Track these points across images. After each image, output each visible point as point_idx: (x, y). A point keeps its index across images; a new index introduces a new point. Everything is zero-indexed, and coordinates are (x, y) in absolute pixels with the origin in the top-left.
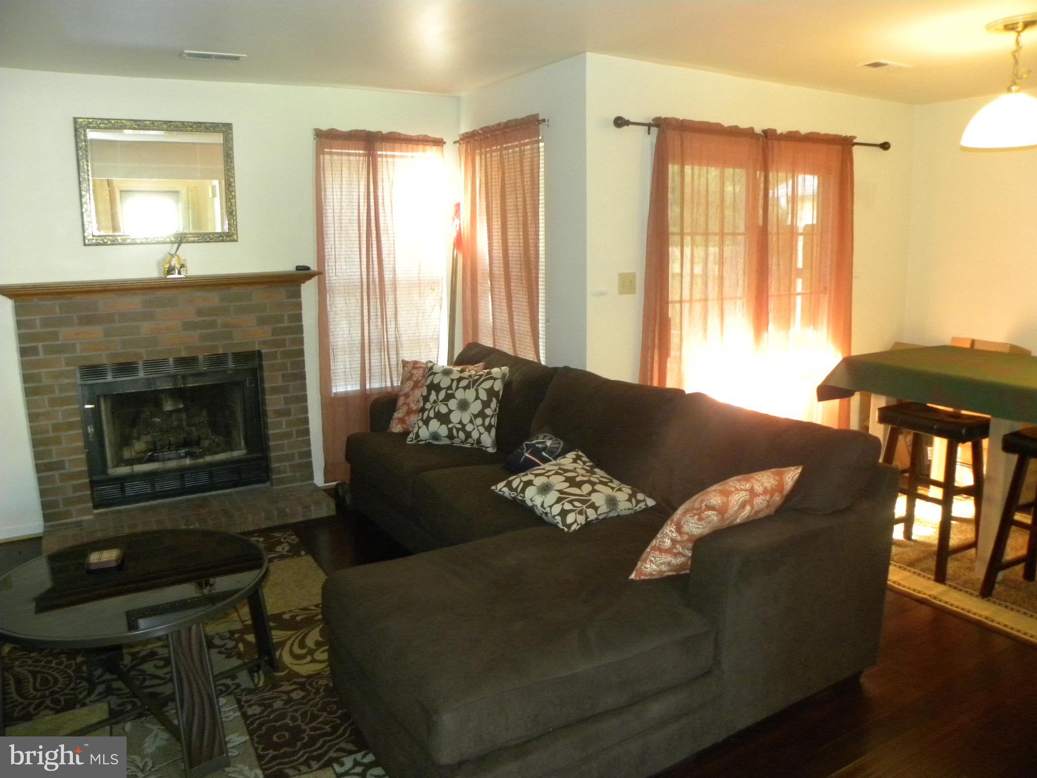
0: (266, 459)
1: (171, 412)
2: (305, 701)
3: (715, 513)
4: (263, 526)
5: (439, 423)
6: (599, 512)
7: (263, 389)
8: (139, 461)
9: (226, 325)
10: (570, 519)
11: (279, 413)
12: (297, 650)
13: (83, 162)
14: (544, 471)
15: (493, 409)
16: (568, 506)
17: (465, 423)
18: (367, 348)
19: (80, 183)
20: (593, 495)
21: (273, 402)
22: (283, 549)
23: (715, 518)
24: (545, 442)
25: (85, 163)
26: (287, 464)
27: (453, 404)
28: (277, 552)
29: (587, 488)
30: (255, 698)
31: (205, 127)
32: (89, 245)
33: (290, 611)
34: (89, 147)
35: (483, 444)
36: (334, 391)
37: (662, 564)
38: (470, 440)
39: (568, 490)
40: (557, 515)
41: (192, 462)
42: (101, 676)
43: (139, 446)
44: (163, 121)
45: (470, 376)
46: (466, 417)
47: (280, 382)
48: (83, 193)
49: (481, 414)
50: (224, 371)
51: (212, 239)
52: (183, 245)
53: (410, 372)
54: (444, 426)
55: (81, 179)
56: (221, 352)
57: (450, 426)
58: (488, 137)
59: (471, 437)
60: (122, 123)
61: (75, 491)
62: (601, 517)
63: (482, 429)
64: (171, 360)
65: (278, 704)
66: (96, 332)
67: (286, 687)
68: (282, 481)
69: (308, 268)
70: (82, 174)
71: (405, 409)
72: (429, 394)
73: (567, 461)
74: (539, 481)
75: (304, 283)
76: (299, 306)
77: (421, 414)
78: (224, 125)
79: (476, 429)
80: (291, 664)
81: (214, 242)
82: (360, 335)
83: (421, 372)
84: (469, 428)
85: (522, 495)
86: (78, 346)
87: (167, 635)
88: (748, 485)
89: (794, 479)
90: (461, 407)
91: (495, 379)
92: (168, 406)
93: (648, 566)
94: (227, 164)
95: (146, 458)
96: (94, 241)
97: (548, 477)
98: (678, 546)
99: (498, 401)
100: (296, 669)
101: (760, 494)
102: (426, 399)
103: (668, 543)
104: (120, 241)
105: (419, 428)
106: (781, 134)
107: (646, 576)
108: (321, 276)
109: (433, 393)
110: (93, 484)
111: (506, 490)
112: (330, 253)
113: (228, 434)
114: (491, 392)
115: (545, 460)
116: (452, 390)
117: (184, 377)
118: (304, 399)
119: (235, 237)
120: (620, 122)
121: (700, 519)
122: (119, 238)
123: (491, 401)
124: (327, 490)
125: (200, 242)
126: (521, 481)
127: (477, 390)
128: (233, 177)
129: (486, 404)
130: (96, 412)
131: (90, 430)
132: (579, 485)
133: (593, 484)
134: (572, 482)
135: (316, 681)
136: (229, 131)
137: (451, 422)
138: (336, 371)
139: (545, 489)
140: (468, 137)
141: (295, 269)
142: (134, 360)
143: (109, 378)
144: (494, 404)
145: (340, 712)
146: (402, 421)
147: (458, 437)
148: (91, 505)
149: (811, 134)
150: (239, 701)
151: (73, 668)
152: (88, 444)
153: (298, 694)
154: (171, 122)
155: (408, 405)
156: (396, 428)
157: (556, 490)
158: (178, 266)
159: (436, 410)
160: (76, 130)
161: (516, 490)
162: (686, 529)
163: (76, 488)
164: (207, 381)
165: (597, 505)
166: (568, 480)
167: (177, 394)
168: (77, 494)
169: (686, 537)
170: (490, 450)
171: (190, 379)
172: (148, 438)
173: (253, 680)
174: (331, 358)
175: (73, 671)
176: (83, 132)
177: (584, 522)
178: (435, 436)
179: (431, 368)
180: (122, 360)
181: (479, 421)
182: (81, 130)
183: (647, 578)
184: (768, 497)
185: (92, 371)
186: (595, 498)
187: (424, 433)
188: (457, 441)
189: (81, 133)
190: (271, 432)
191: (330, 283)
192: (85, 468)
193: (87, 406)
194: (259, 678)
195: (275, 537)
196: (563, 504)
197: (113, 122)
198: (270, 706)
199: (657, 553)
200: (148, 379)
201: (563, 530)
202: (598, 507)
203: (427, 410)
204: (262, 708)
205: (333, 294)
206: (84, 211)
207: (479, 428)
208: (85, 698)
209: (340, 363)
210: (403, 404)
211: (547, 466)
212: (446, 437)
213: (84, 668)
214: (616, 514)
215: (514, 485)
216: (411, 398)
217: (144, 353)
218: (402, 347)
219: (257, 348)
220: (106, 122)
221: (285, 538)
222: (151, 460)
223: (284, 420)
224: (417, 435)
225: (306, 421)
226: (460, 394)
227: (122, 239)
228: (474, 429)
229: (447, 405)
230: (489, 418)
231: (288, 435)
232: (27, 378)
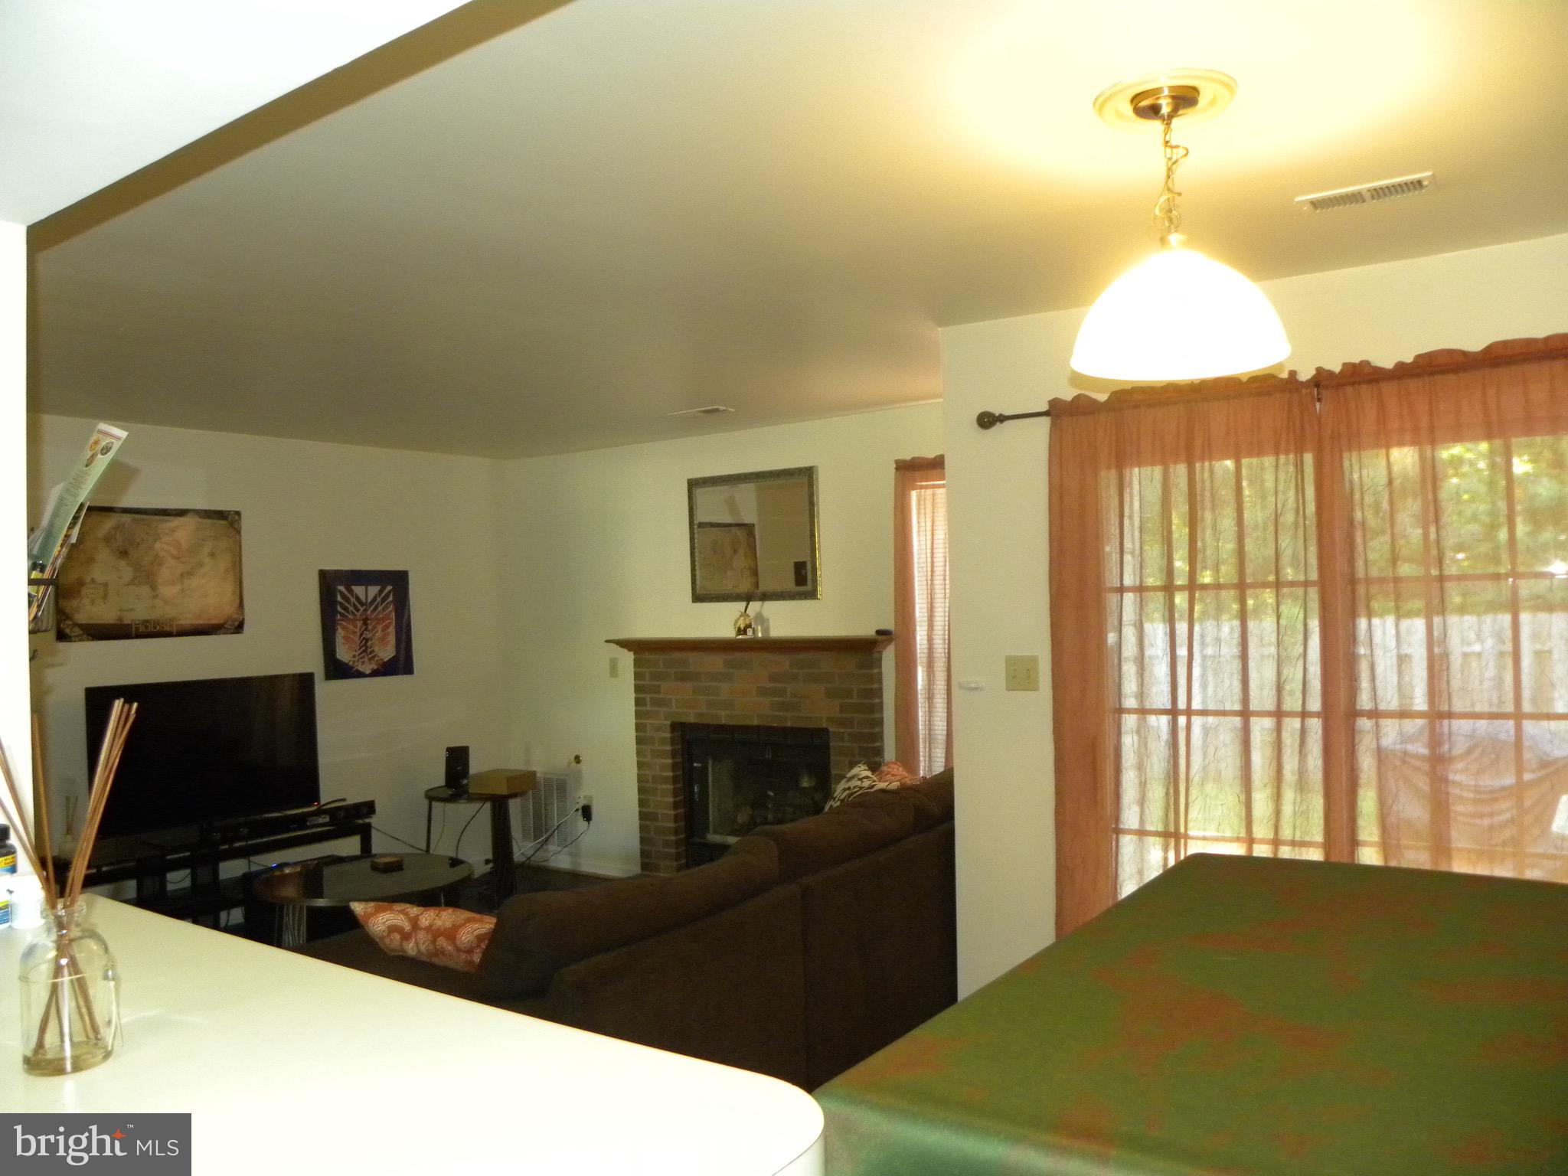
9: (794, 695)
19: (691, 541)
31: (790, 473)
44: (753, 473)
51: (796, 597)
52: (765, 603)
55: (692, 538)
66: (688, 689)
69: (888, 632)
75: (884, 649)
78: (808, 469)
81: (798, 599)
86: (674, 702)
94: (811, 513)
119: (818, 594)
120: (987, 420)
125: (784, 599)
128: (816, 526)
130: (703, 771)
131: (696, 789)
136: (813, 475)
141: (875, 633)
154: (761, 473)
160: (689, 491)
182: (692, 491)
189: (692, 494)
193: (696, 765)
197: (714, 479)
219: (824, 725)
220: (709, 480)
232: (639, 727)
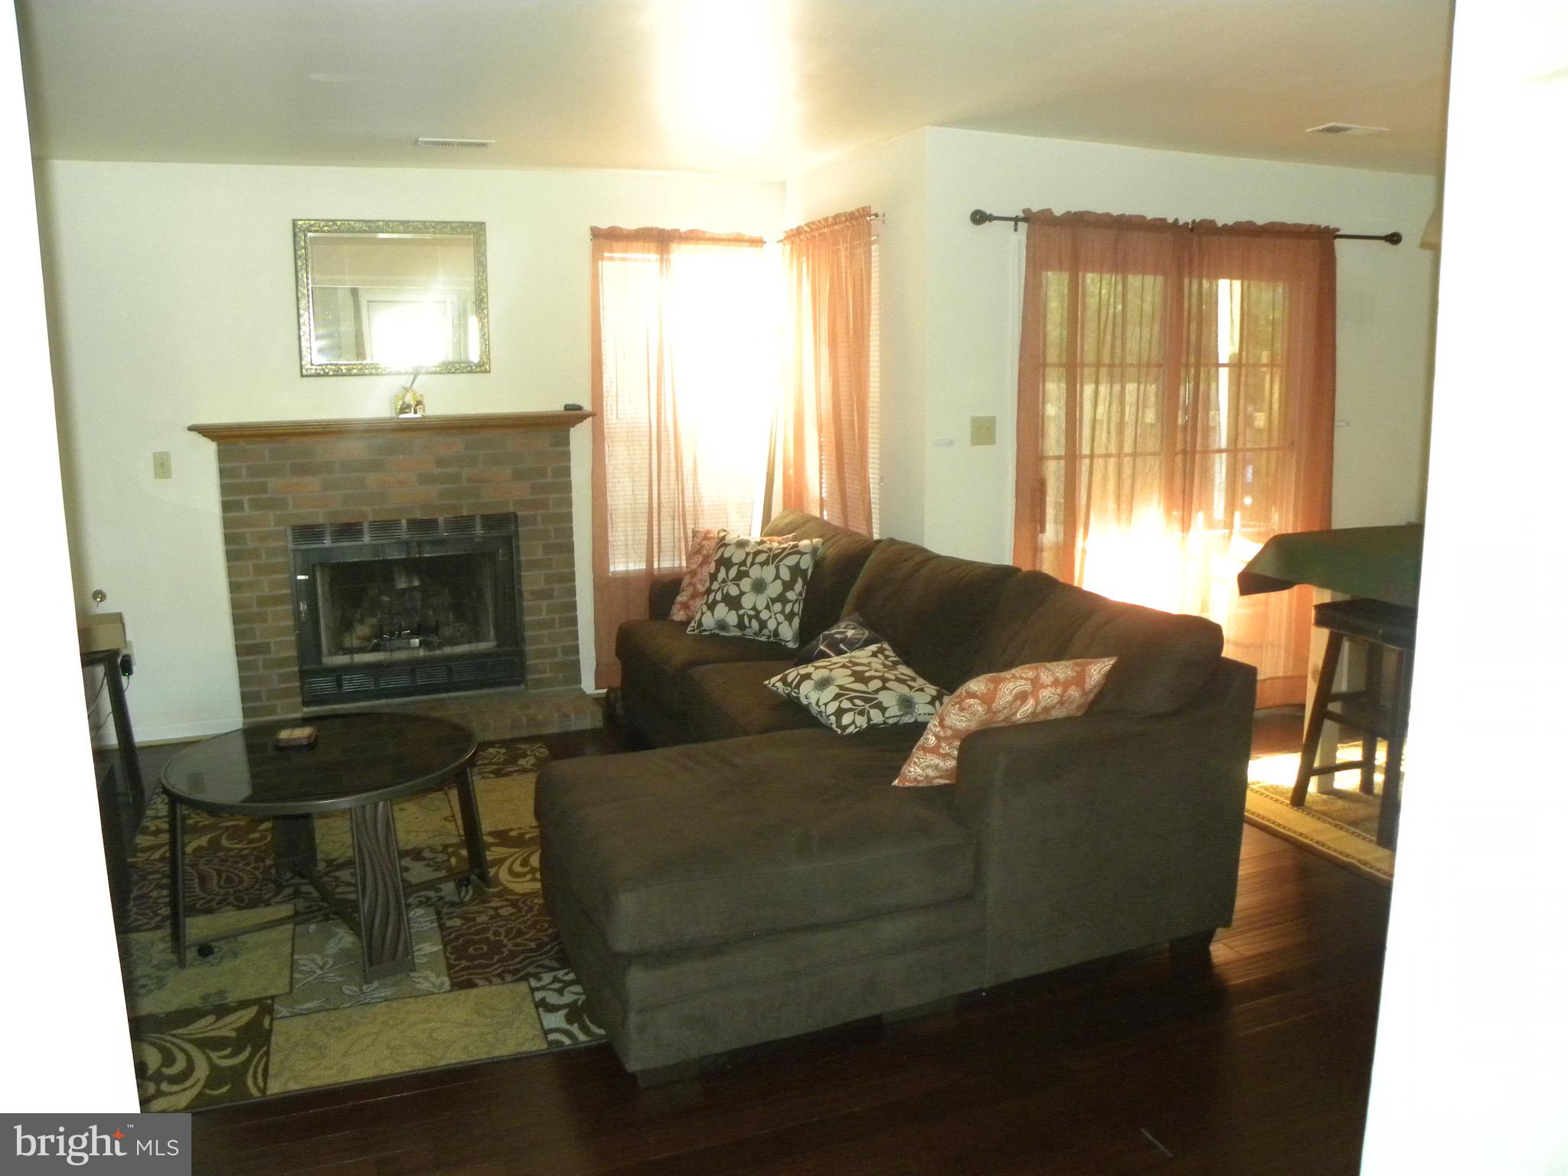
0: (521, 654)
1: (404, 590)
2: (513, 918)
3: (978, 701)
4: (509, 736)
5: (727, 609)
6: (887, 715)
7: (519, 562)
8: (361, 650)
9: (470, 480)
10: (846, 719)
11: (539, 595)
12: (517, 868)
13: (302, 274)
14: (829, 664)
15: (798, 592)
16: (846, 704)
17: (759, 608)
18: (655, 514)
19: (298, 299)
20: (881, 692)
21: (531, 581)
22: (527, 762)
23: (980, 709)
24: (845, 632)
25: (305, 275)
26: (547, 661)
27: (746, 584)
28: (519, 765)
29: (876, 684)
30: (457, 911)
31: (451, 227)
32: (307, 376)
33: (520, 828)
34: (310, 255)
35: (781, 637)
36: (612, 569)
37: (927, 767)
38: (765, 631)
39: (852, 686)
40: (832, 714)
41: (427, 653)
42: (290, 879)
43: (362, 630)
44: (400, 221)
45: (770, 549)
46: (761, 602)
47: (540, 554)
48: (301, 312)
49: (781, 599)
50: (472, 539)
51: (457, 370)
52: (420, 377)
53: (700, 544)
54: (733, 613)
55: (299, 295)
56: (465, 513)
57: (741, 612)
58: (815, 237)
59: (767, 628)
60: (350, 224)
61: (280, 682)
62: (890, 721)
63: (781, 618)
64: (404, 522)
65: (482, 918)
66: (312, 484)
67: (495, 903)
68: (540, 683)
69: (580, 408)
70: (300, 288)
71: (690, 590)
72: (717, 570)
73: (863, 655)
74: (817, 675)
75: (573, 426)
76: (567, 456)
77: (706, 596)
78: (475, 224)
79: (773, 617)
80: (509, 881)
81: (461, 373)
82: (647, 497)
83: (713, 543)
84: (764, 615)
85: (796, 690)
86: (290, 501)
87: (350, 809)
88: (1031, 673)
89: (1103, 672)
90: (756, 588)
91: (802, 554)
92: (401, 584)
93: (912, 769)
94: (478, 275)
95: (371, 646)
96: (313, 371)
97: (831, 670)
98: (943, 745)
99: (805, 582)
100: (511, 886)
101: (1047, 685)
102: (713, 577)
103: (932, 740)
104: (344, 371)
105: (703, 614)
106: (1225, 226)
107: (911, 782)
108: (595, 417)
109: (723, 570)
110: (303, 674)
111: (779, 684)
112: (609, 389)
113: (476, 621)
114: (796, 570)
115: (840, 652)
116: (745, 565)
117: (420, 544)
118: (571, 577)
119: (487, 367)
120: (979, 218)
121: (962, 709)
122: (343, 367)
123: (796, 581)
124: (597, 699)
125: (441, 373)
126: (798, 674)
127: (777, 568)
128: (486, 290)
129: (788, 586)
130: (311, 584)
131: (303, 607)
132: (866, 681)
133: (885, 680)
134: (859, 677)
135: (531, 899)
136: (482, 233)
137: (741, 607)
138: (615, 543)
139: (823, 684)
140: (794, 236)
141: (563, 409)
142: (358, 521)
143: (328, 543)
144: (799, 585)
145: (550, 931)
146: (685, 606)
147: (750, 627)
148: (300, 699)
149: (1273, 224)
150: (438, 913)
151: (261, 870)
152: (299, 624)
153: (506, 910)
154: (409, 222)
155: (694, 585)
156: (678, 615)
157: (837, 686)
158: (413, 403)
159: (725, 592)
160: (295, 235)
161: (790, 685)
162: (948, 722)
163: (285, 678)
164: (450, 552)
165: (885, 705)
166: (854, 674)
167: (411, 566)
168: (284, 686)
169: (949, 732)
170: (791, 645)
171: (427, 548)
172: (374, 621)
173: (459, 893)
174: (609, 525)
175: (261, 873)
176: (303, 237)
177: (865, 726)
178: (722, 625)
179: (723, 538)
180: (343, 520)
181: (778, 607)
182: (301, 235)
183: (912, 785)
184: (1059, 691)
185: (307, 532)
186: (885, 698)
187: (709, 621)
188: (748, 631)
189: (301, 239)
190: (527, 619)
191: (609, 428)
192: (293, 653)
193: (300, 577)
194: (467, 892)
195: (520, 749)
196: (840, 702)
197: (339, 223)
198: (474, 919)
199: (921, 752)
200: (375, 546)
201: (836, 732)
202: (886, 709)
203: (713, 591)
204: (463, 921)
205: (613, 442)
206: (302, 333)
207: (777, 615)
208: (270, 898)
209: (620, 533)
210: (688, 585)
211: (835, 659)
212: (734, 626)
213: (273, 871)
214: (912, 720)
215: (790, 679)
216: (699, 576)
217: (369, 512)
218: (703, 515)
219: (511, 509)
220: (331, 223)
221: (532, 751)
222: (376, 649)
223: (544, 603)
224: (700, 624)
225: (573, 606)
226: (755, 572)
227: (346, 369)
228: (771, 617)
229: (738, 585)
230: (791, 604)
231: (550, 624)
232: (229, 539)
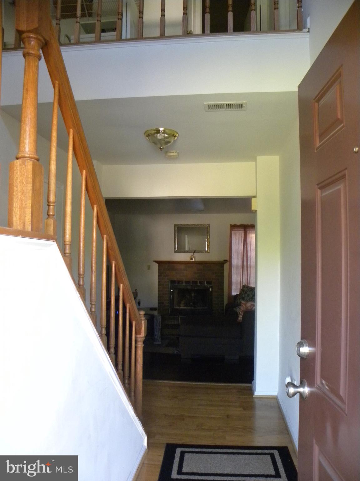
7: (213, 291)
9: (204, 274)
31: (203, 225)
36: (232, 294)
41: (194, 308)
43: (182, 302)
48: (175, 241)
50: (204, 286)
52: (195, 253)
55: (175, 238)
56: (202, 280)
66: (174, 273)
69: (226, 260)
75: (225, 264)
76: (223, 270)
78: (208, 224)
81: (203, 253)
82: (240, 279)
86: (170, 276)
94: (208, 234)
104: (182, 252)
108: (230, 262)
112: (233, 257)
117: (193, 286)
118: (223, 295)
119: (209, 252)
125: (200, 253)
128: (209, 237)
131: (172, 296)
141: (223, 260)
142: (182, 281)
143: (177, 284)
152: (170, 299)
154: (195, 224)
158: (193, 258)
160: (175, 227)
171: (196, 287)
174: (232, 285)
180: (179, 280)
185: (173, 282)
190: (213, 303)
191: (233, 265)
192: (168, 304)
193: (171, 291)
200: (185, 286)
206: (175, 245)
217: (185, 279)
219: (211, 280)
220: (181, 225)
222: (185, 306)
223: (217, 300)
225: (223, 301)
231: (218, 304)
232: (159, 282)
